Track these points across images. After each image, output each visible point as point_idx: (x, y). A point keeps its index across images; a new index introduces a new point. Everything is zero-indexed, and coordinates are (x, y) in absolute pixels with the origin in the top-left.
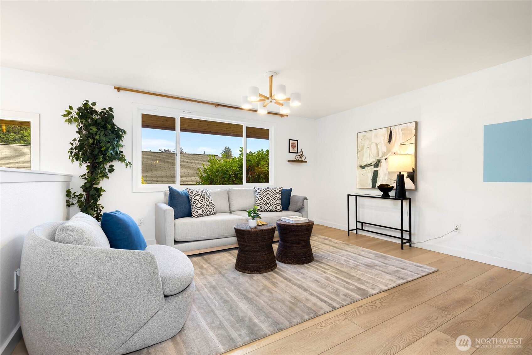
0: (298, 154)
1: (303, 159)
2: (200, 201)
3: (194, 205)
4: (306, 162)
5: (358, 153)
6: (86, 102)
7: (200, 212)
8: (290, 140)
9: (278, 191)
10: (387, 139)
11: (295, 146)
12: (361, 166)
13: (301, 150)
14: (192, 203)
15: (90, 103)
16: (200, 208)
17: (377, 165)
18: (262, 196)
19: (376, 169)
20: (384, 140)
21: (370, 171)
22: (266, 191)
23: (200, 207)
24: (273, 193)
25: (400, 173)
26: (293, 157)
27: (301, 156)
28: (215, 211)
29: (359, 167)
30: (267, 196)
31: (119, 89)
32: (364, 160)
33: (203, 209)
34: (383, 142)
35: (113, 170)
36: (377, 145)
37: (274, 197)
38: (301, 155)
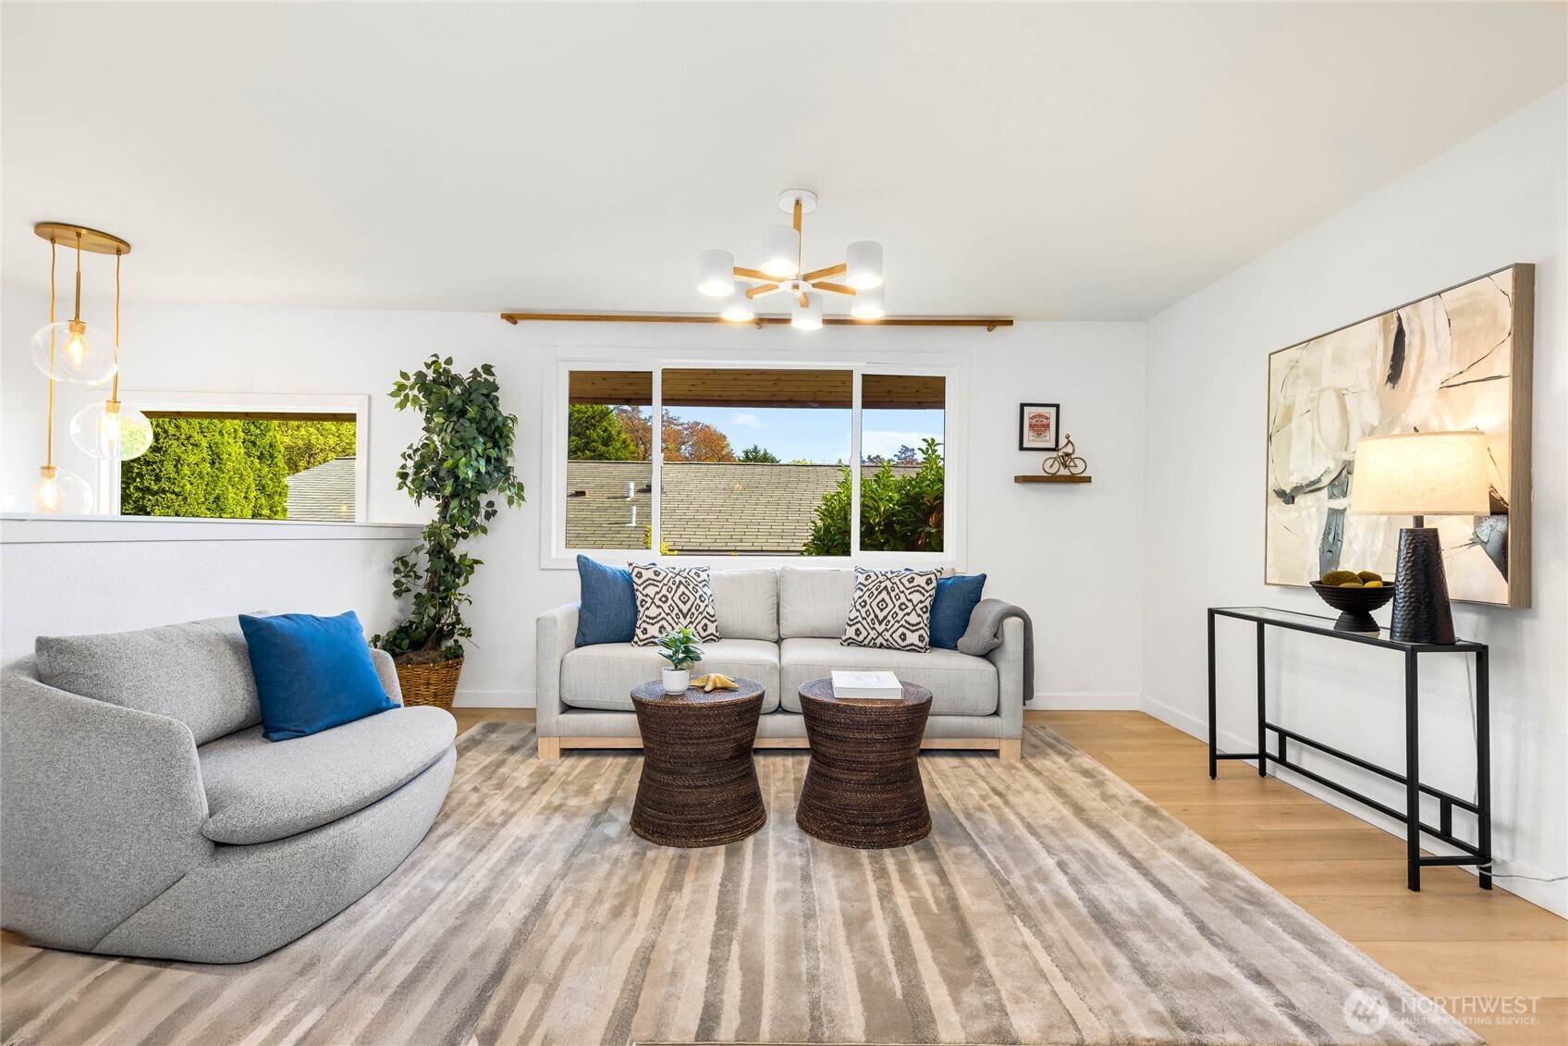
0: (1054, 454)
1: (1074, 471)
2: (656, 601)
3: (641, 609)
4: (1088, 480)
5: (1269, 438)
6: (434, 359)
7: (653, 630)
8: (1023, 406)
9: (921, 581)
10: (1382, 367)
11: (1031, 426)
12: (1281, 494)
13: (1068, 437)
14: (638, 603)
15: (442, 360)
16: (656, 620)
17: (1340, 484)
18: (866, 597)
19: (1338, 504)
20: (1371, 371)
21: (1313, 511)
22: (881, 578)
23: (656, 617)
24: (902, 588)
25: (1419, 520)
26: (1035, 464)
27: (1066, 459)
28: (711, 629)
29: (1272, 495)
30: (880, 598)
31: (512, 318)
32: (1292, 466)
33: (664, 622)
34: (1366, 386)
35: (495, 512)
36: (1341, 396)
37: (903, 599)
38: (1067, 455)
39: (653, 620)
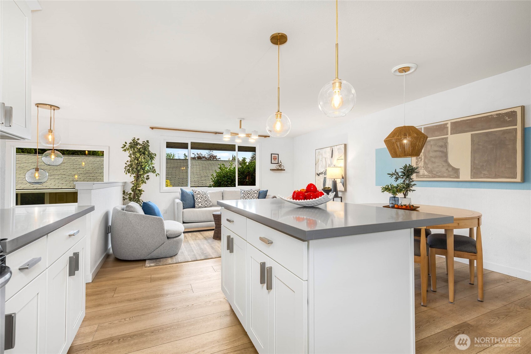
0: (278, 164)
1: (282, 168)
2: (200, 198)
3: (197, 200)
4: (284, 170)
5: (316, 164)
6: (134, 139)
7: (200, 205)
8: (272, 154)
9: (256, 192)
11: (273, 158)
12: (317, 174)
13: (280, 161)
14: (195, 199)
15: (136, 139)
17: (325, 173)
18: (244, 195)
19: (325, 176)
20: (329, 155)
21: (322, 177)
22: (247, 191)
24: (252, 193)
25: (334, 179)
26: (274, 166)
27: (280, 166)
28: (211, 204)
29: (316, 174)
30: (248, 195)
31: (152, 128)
32: (319, 169)
33: (202, 203)
34: (329, 158)
35: (149, 178)
36: (325, 159)
37: (253, 195)
38: (280, 165)
39: (200, 202)
